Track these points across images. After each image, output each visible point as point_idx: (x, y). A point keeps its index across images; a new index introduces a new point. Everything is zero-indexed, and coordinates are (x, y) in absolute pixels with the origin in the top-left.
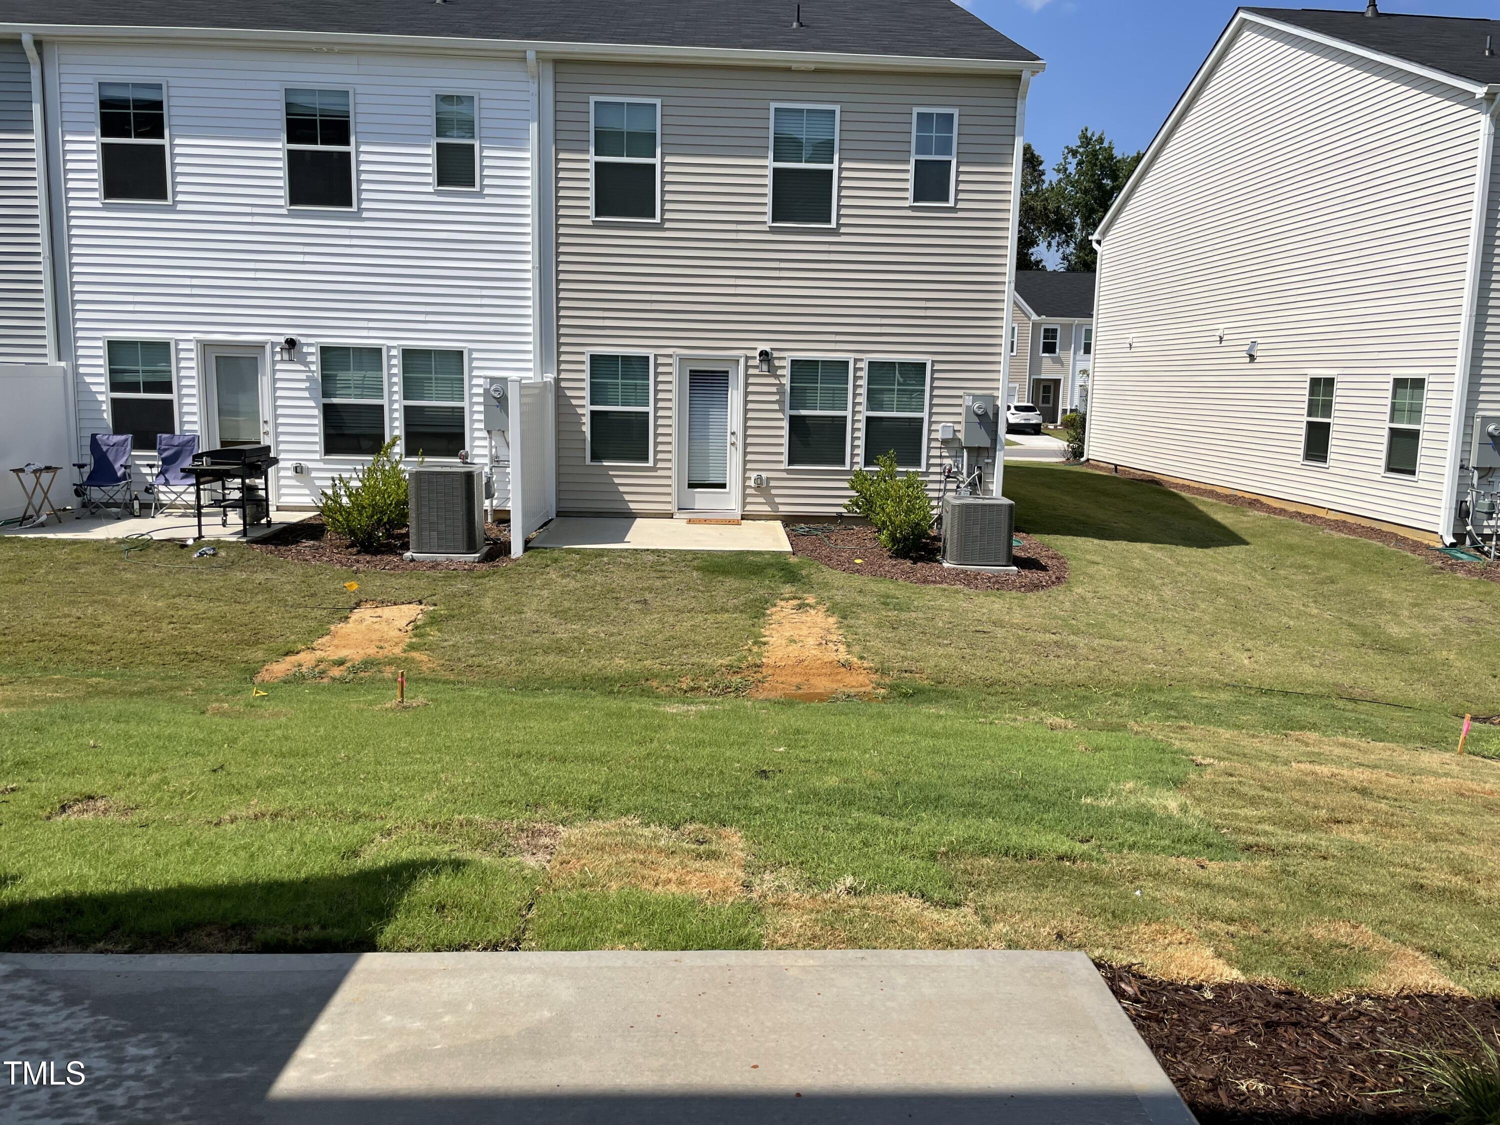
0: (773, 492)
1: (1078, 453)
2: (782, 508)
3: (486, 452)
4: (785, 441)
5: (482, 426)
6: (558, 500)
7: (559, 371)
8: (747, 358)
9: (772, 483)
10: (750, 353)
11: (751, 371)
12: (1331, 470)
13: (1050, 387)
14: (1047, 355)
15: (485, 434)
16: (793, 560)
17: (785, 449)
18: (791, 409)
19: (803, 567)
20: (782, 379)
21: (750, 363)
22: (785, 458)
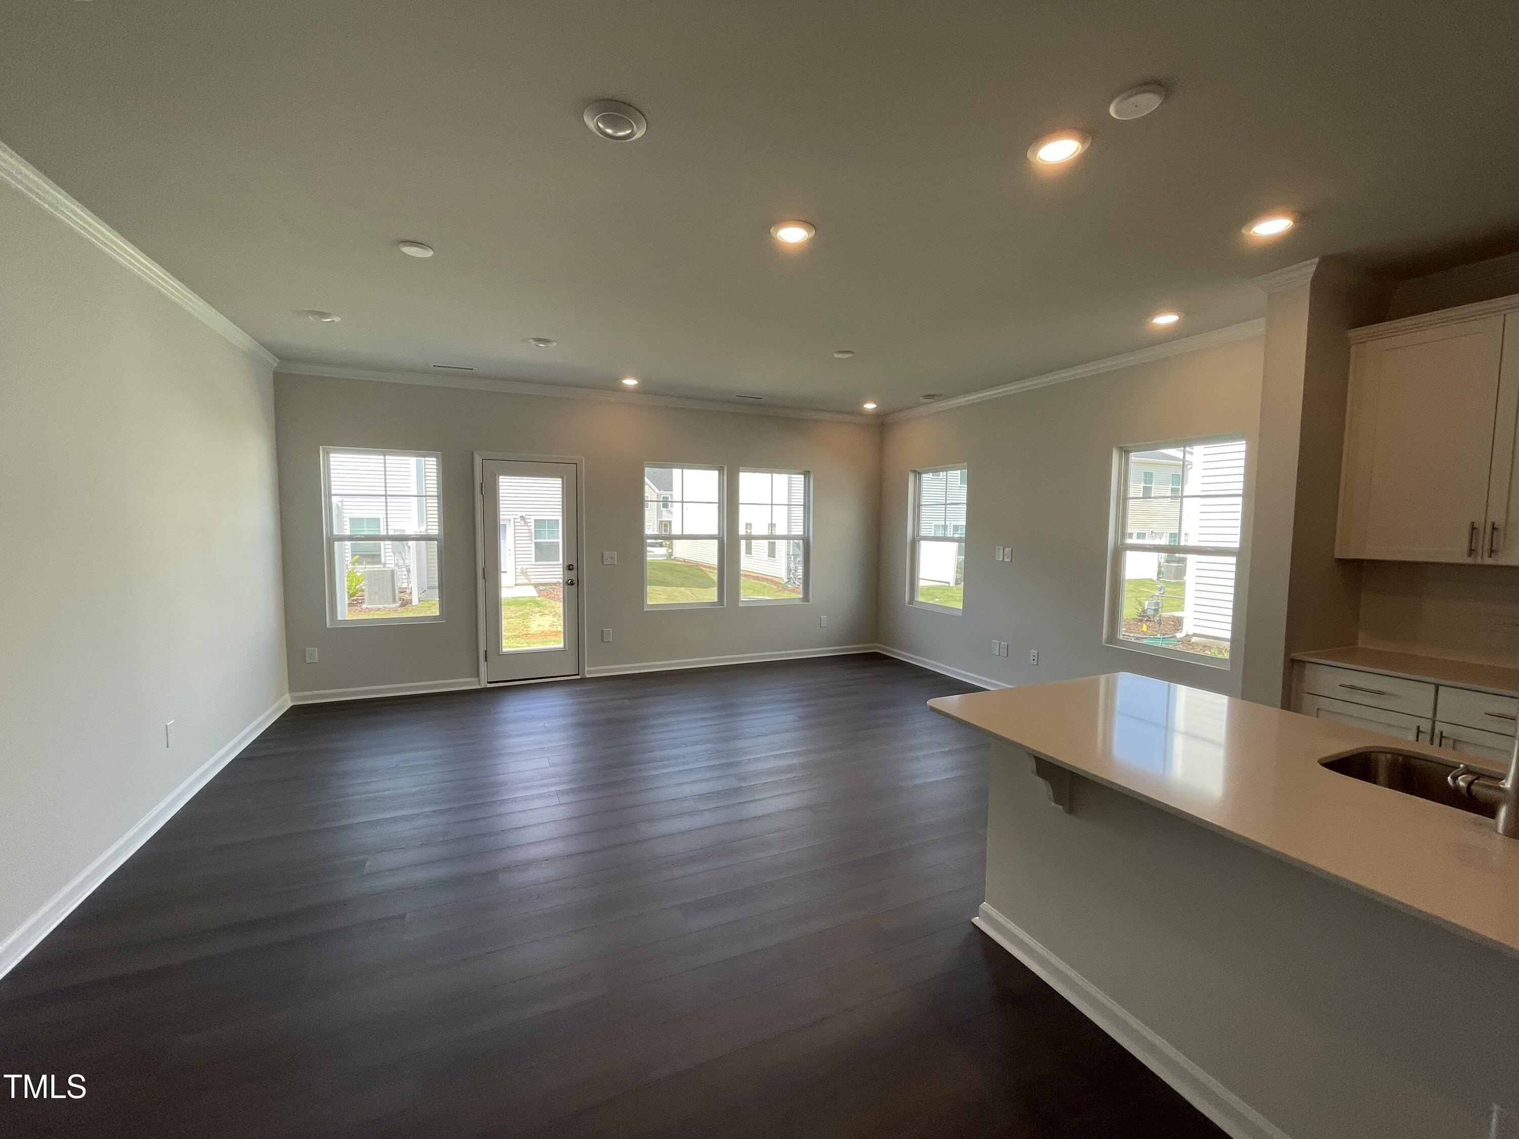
0: (528, 574)
1: (671, 555)
2: (532, 580)
3: (393, 562)
4: (533, 552)
5: (390, 550)
6: (428, 582)
7: (427, 526)
8: (515, 519)
9: (528, 570)
10: (516, 517)
11: (516, 524)
12: (753, 558)
13: (667, 524)
14: (664, 509)
15: (391, 554)
16: (538, 599)
17: (533, 556)
18: (535, 539)
19: (543, 601)
20: (530, 527)
21: (516, 521)
22: (533, 559)
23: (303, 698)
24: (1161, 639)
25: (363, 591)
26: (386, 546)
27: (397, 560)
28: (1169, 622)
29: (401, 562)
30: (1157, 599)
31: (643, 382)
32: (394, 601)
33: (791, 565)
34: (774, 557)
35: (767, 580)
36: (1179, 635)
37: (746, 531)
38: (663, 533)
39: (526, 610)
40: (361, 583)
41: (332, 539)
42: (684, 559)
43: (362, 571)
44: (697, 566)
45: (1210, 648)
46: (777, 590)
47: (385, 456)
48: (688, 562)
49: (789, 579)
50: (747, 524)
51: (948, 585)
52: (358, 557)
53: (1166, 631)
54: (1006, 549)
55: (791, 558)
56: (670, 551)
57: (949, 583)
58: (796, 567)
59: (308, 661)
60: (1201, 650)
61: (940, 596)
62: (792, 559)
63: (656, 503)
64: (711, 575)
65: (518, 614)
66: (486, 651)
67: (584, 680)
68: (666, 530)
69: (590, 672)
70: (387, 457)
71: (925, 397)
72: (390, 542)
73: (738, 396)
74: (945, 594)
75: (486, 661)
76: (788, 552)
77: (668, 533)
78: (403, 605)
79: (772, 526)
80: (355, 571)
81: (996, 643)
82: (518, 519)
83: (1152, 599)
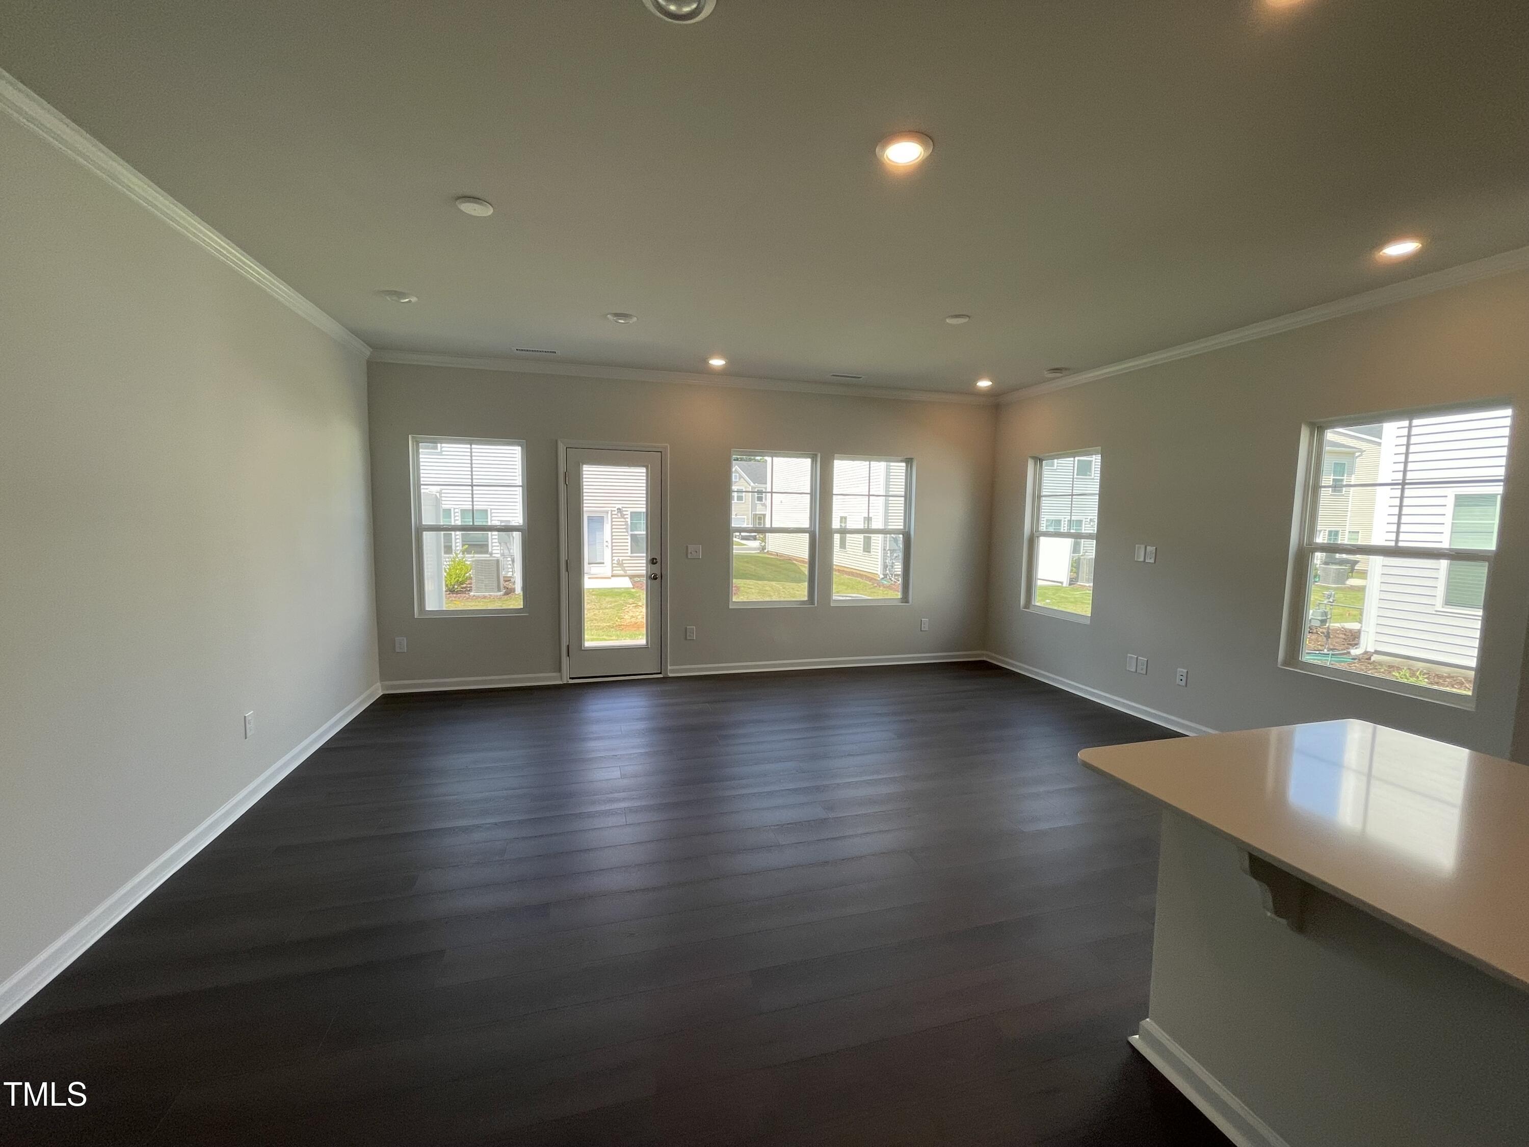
0: (625, 565)
1: (764, 548)
3: (499, 552)
4: (629, 544)
5: (496, 541)
8: (612, 511)
9: (624, 562)
11: (614, 516)
12: (848, 552)
13: (761, 517)
15: (497, 544)
16: (633, 590)
17: (629, 548)
18: (631, 531)
19: (637, 593)
20: (627, 520)
21: (613, 513)
22: (629, 551)
23: (392, 687)
24: (1330, 656)
25: (471, 578)
26: (493, 536)
27: (503, 550)
28: (1337, 635)
29: (506, 552)
30: (1324, 608)
31: (731, 361)
32: (499, 590)
33: (887, 561)
34: (870, 552)
35: (861, 576)
36: (1354, 652)
37: (841, 525)
38: (757, 526)
39: (621, 602)
40: (470, 571)
41: (421, 529)
42: (777, 553)
43: (470, 560)
44: (789, 560)
45: (1399, 669)
46: (872, 586)
47: (471, 445)
48: (781, 556)
49: (885, 575)
50: (841, 518)
51: (1060, 584)
52: (467, 546)
53: (1334, 646)
54: (1148, 547)
55: (888, 553)
56: (763, 544)
57: (1062, 583)
58: (893, 563)
59: (398, 650)
60: (1385, 670)
61: (1052, 596)
62: (889, 555)
63: (750, 494)
64: (803, 569)
65: (613, 605)
66: (568, 646)
67: (666, 679)
68: (760, 524)
69: (673, 671)
70: (473, 446)
71: (1052, 371)
72: (496, 533)
73: (834, 375)
74: (1057, 595)
75: (568, 656)
76: (884, 547)
77: (762, 526)
78: (506, 594)
79: (868, 519)
80: (464, 560)
81: (1131, 657)
82: (615, 511)
83: (1317, 608)
